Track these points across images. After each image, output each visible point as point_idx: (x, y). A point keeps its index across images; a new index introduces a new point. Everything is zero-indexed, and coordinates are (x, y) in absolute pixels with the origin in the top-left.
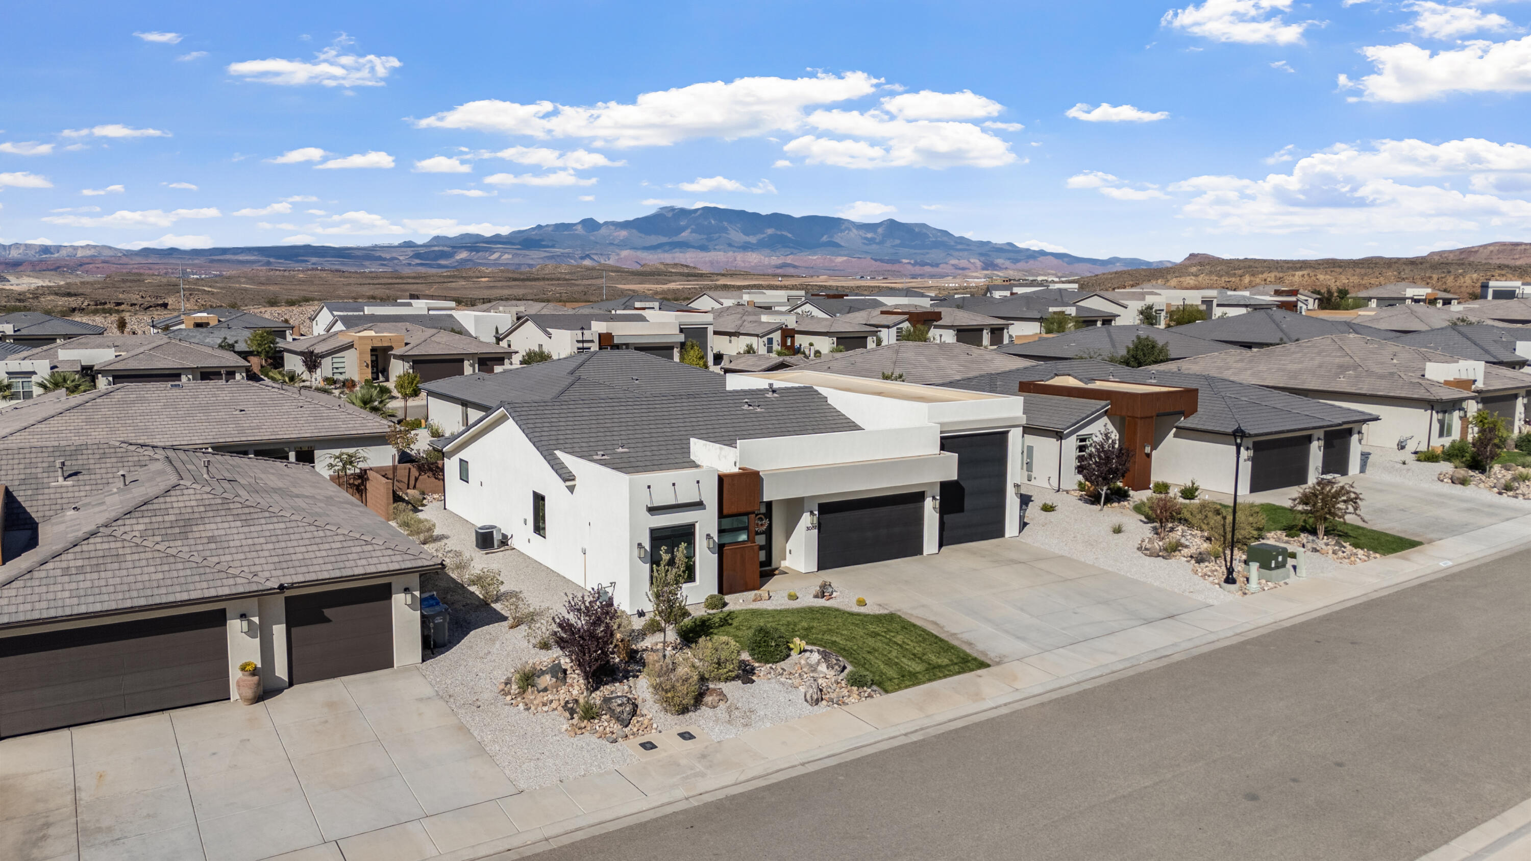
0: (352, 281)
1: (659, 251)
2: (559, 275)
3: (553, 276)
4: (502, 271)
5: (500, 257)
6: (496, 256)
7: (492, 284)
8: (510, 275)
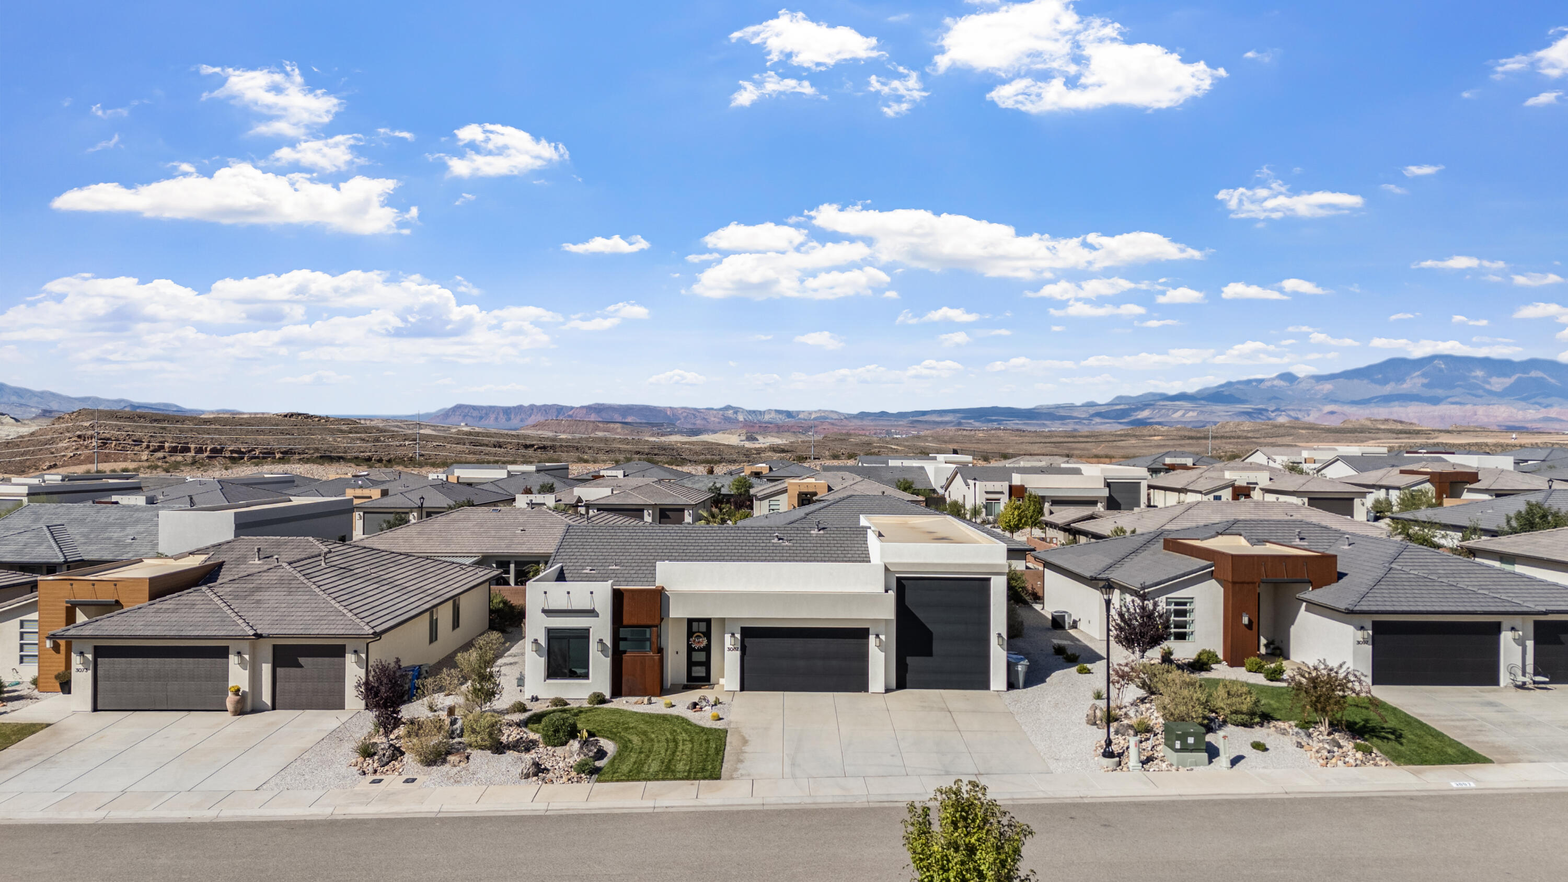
0: (1027, 439)
1: (1373, 405)
2: (1240, 433)
3: (1233, 434)
4: (1178, 430)
5: (1184, 415)
6: (1180, 413)
7: (1162, 443)
8: (1187, 434)
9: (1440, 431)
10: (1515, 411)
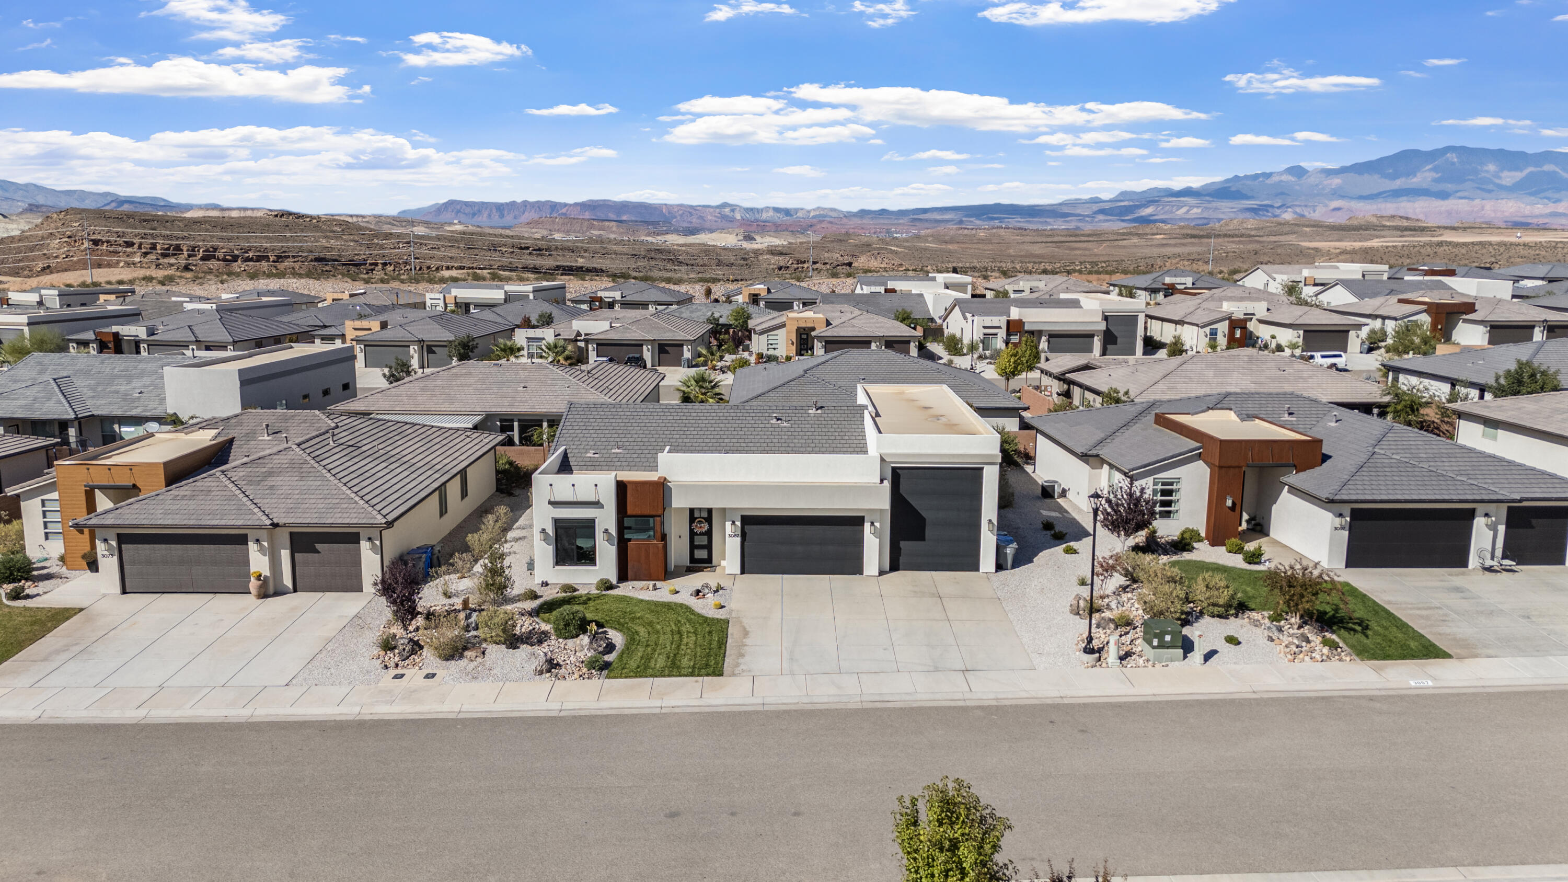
0: (1028, 239)
1: (1380, 200)
2: (1244, 231)
3: (1237, 232)
4: (1181, 228)
5: (1188, 211)
6: (1184, 210)
7: (1164, 242)
8: (1189, 232)
9: (1446, 228)
10: (1523, 206)
